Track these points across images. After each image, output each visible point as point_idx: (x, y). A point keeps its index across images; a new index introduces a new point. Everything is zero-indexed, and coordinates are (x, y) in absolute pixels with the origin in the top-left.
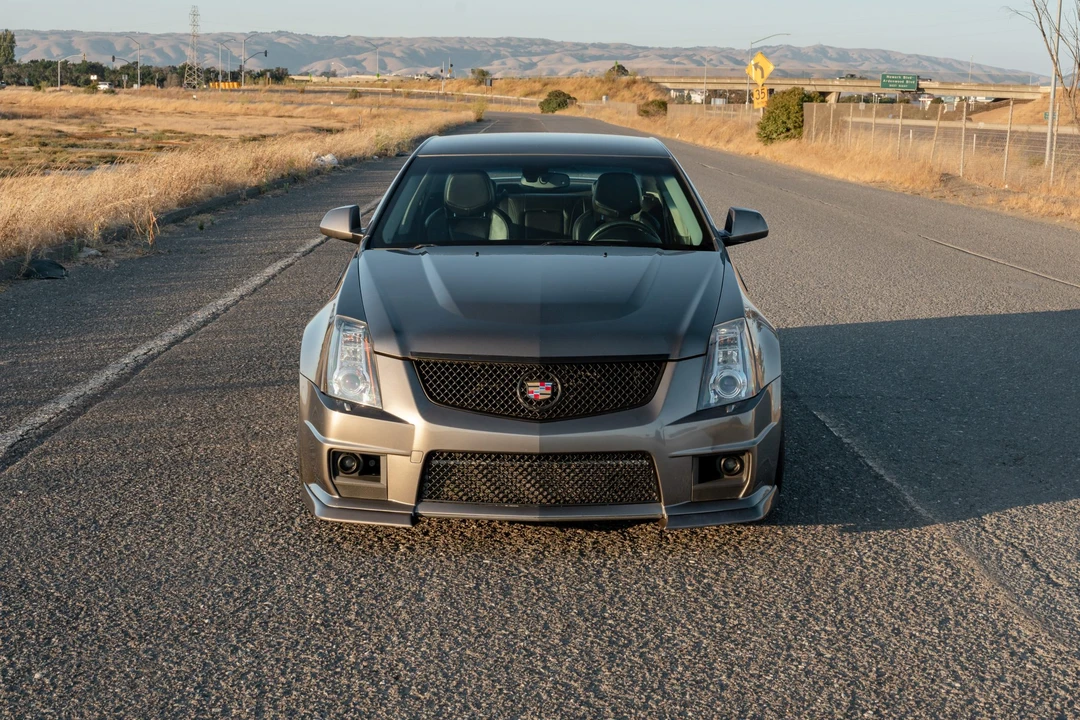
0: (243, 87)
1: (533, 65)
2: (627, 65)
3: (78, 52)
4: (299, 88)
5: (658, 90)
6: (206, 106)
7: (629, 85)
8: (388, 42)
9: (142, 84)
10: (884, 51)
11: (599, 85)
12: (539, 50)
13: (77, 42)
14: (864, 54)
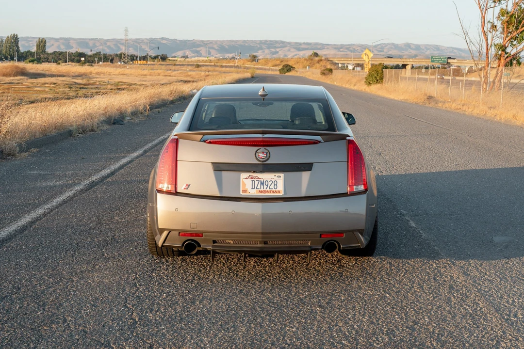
0: (149, 62)
2: (319, 52)
3: (72, 47)
4: (173, 63)
5: (331, 64)
6: (133, 71)
7: (319, 62)
8: (211, 42)
9: (103, 62)
10: (437, 46)
11: (306, 61)
12: (279, 46)
13: (72, 43)
14: (427, 47)
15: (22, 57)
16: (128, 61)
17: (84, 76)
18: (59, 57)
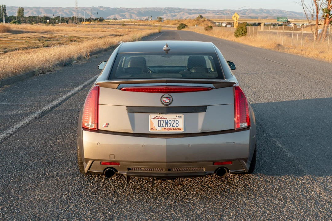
0: (91, 23)
1: (175, 16)
2: (203, 15)
3: (41, 13)
4: (107, 23)
5: (211, 23)
6: (81, 29)
7: (203, 21)
8: (132, 9)
9: (62, 23)
10: (281, 10)
11: (194, 21)
12: (177, 11)
13: (41, 10)
14: (274, 11)
15: (8, 20)
16: (78, 22)
17: (48, 32)
18: (32, 20)
